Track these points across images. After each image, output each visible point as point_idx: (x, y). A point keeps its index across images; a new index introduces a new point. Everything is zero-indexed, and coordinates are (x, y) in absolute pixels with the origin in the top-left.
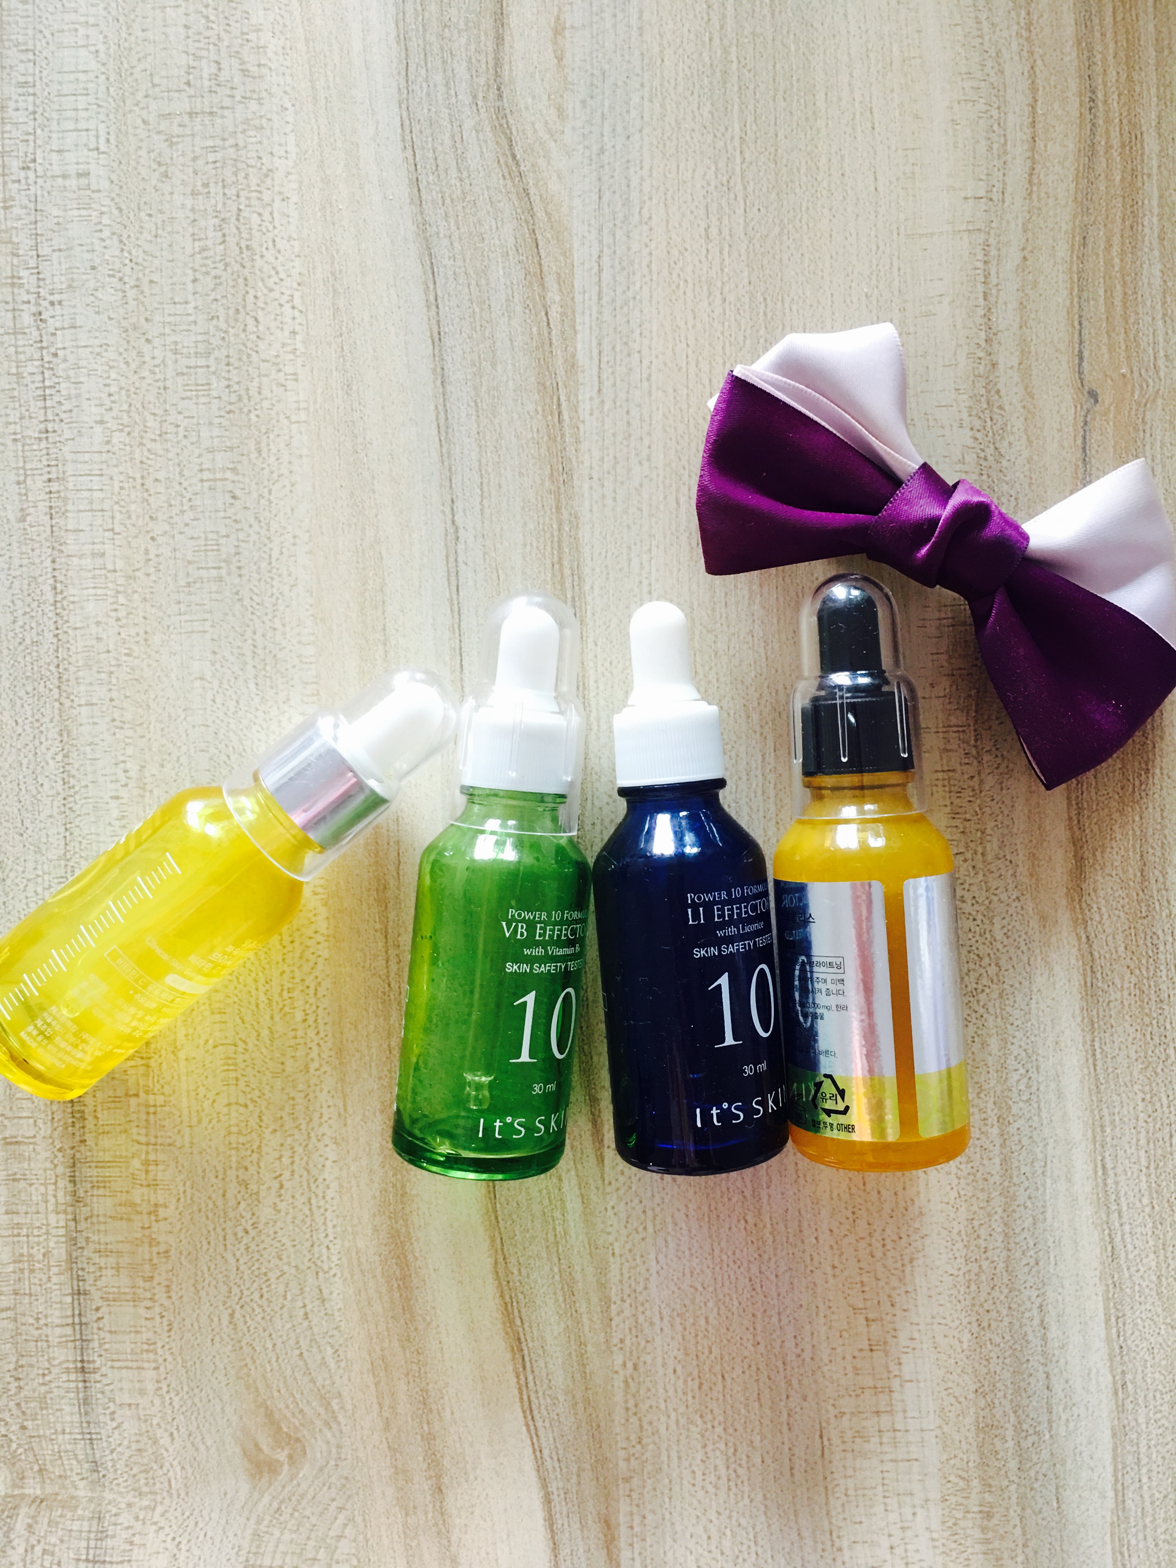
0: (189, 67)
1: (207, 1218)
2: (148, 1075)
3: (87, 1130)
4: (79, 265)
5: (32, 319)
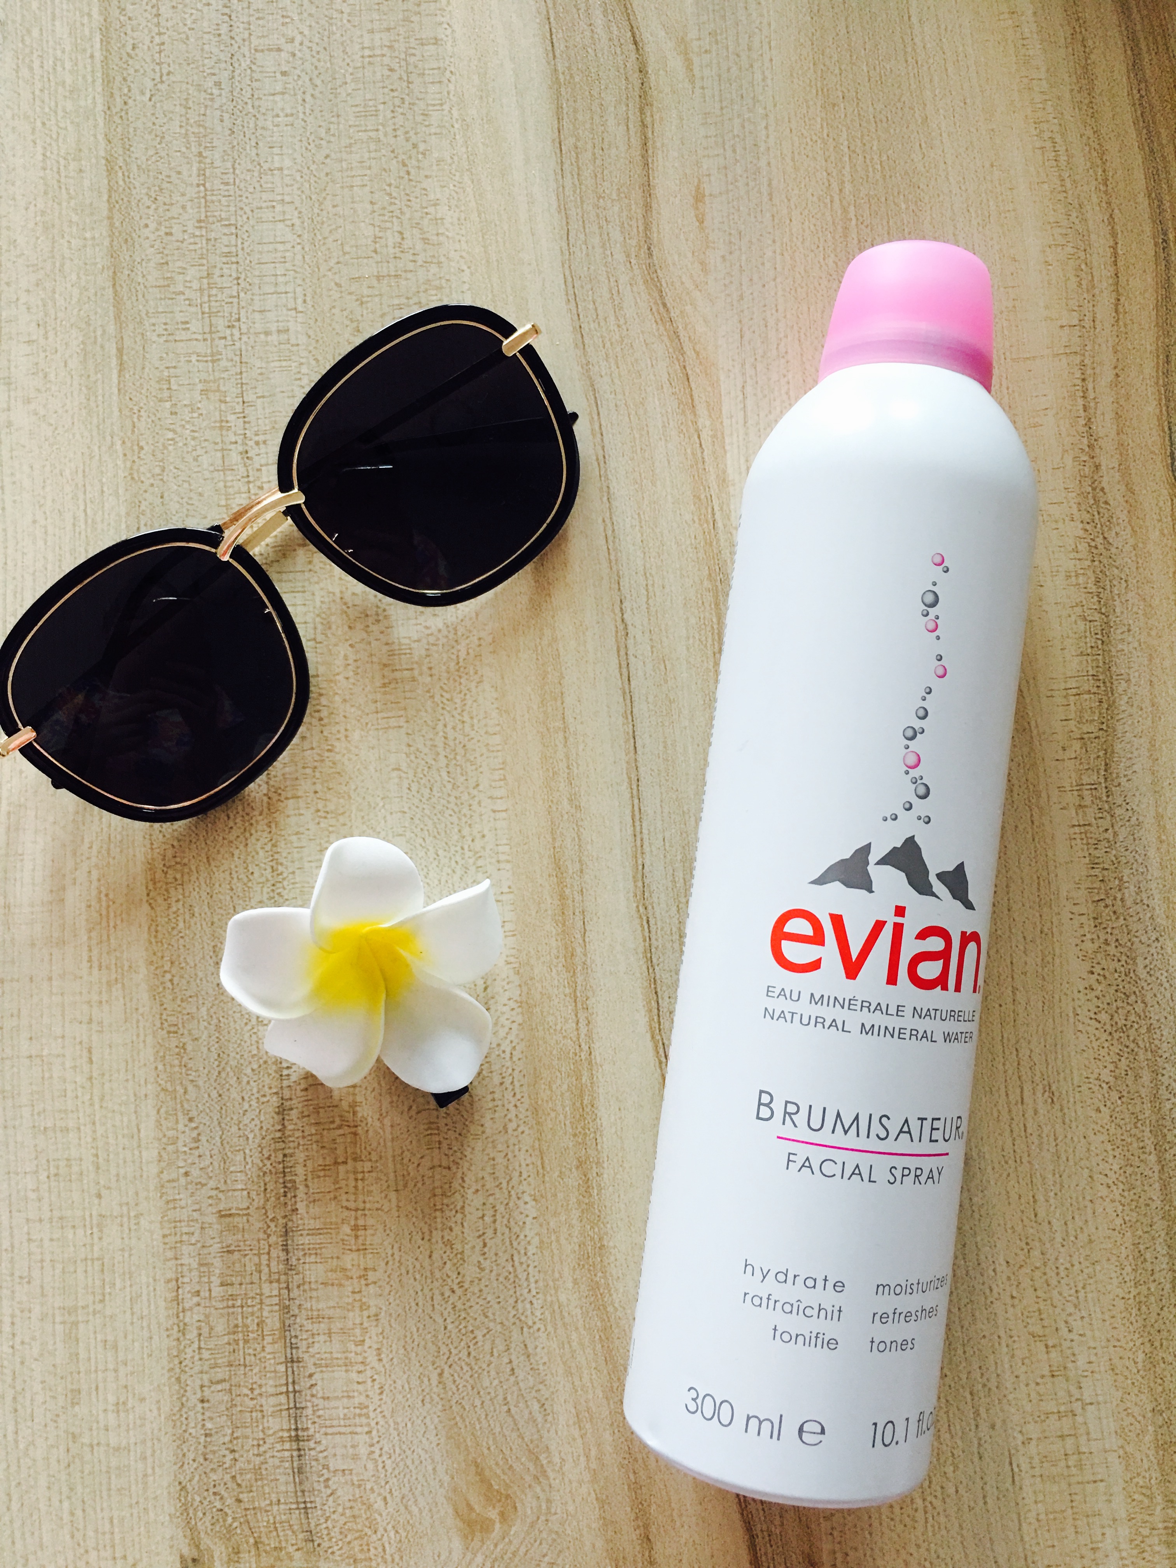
0: (376, 237)
1: (415, 1279)
2: (356, 1143)
3: (298, 1199)
5: (239, 457)
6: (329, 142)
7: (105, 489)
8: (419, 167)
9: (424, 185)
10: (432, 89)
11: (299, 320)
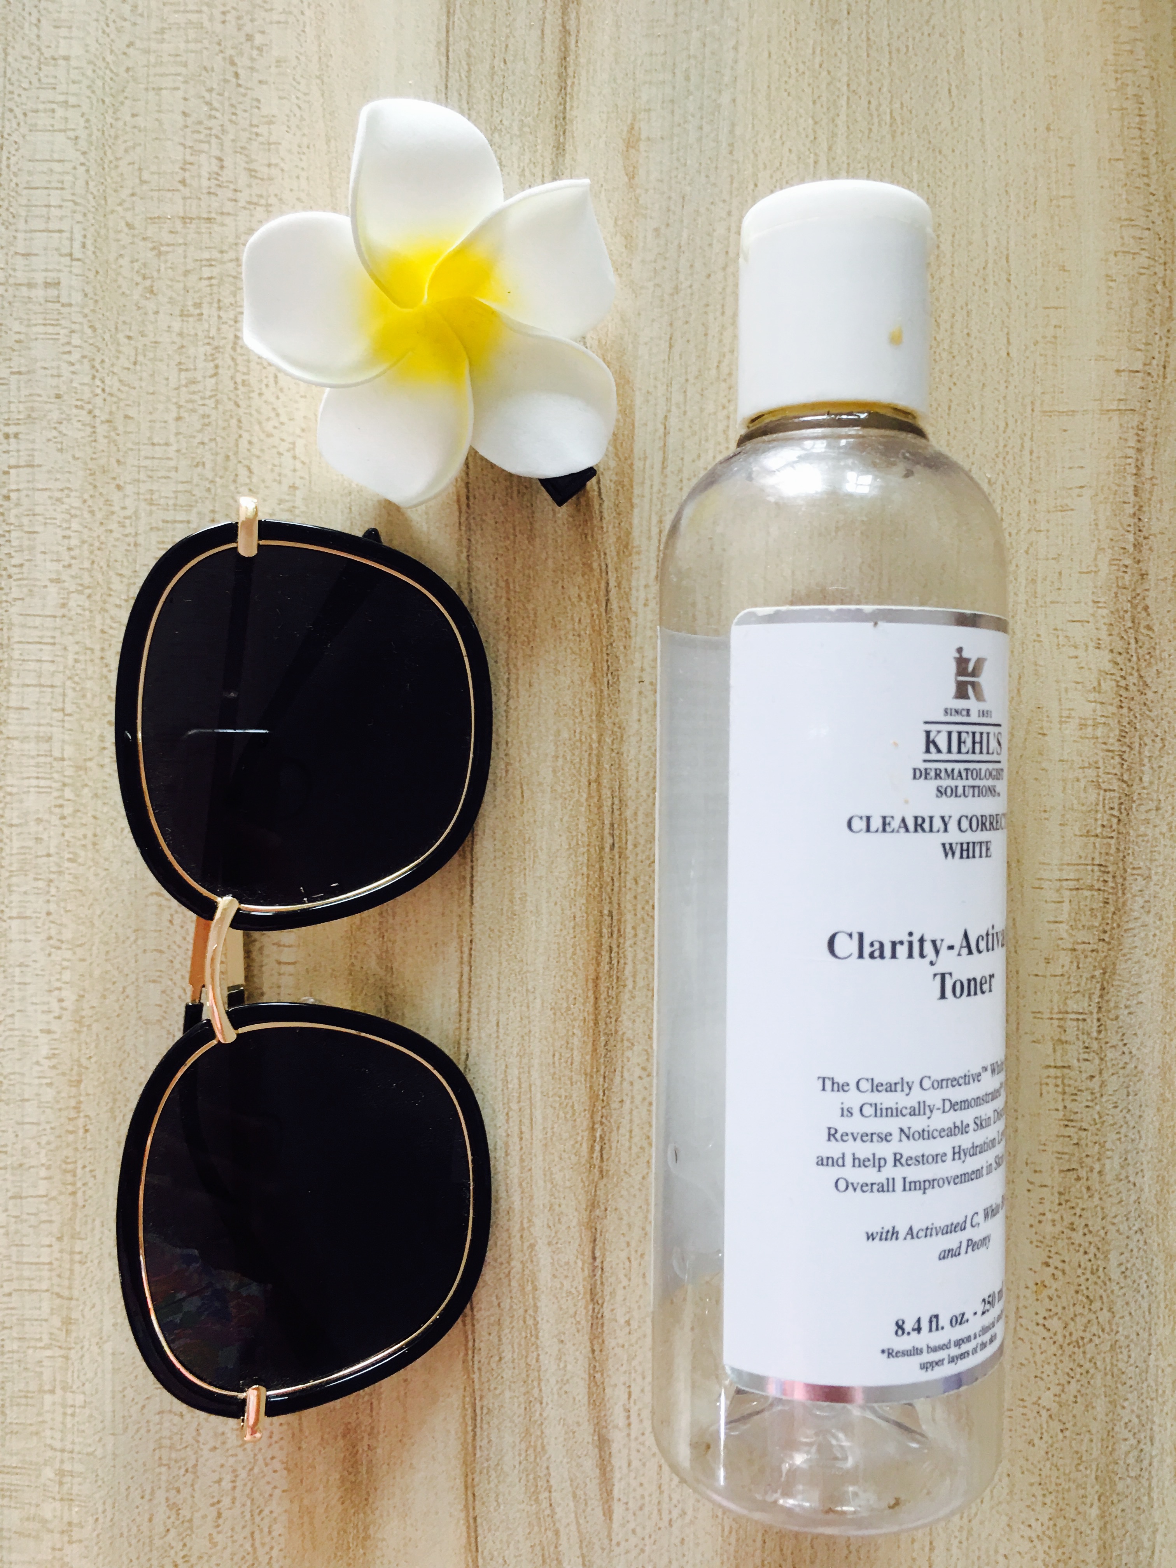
0: (185, 163)
2: (67, 1370)
4: (39, 391)
8: (251, 68)
9: (256, 94)
11: (76, 271)
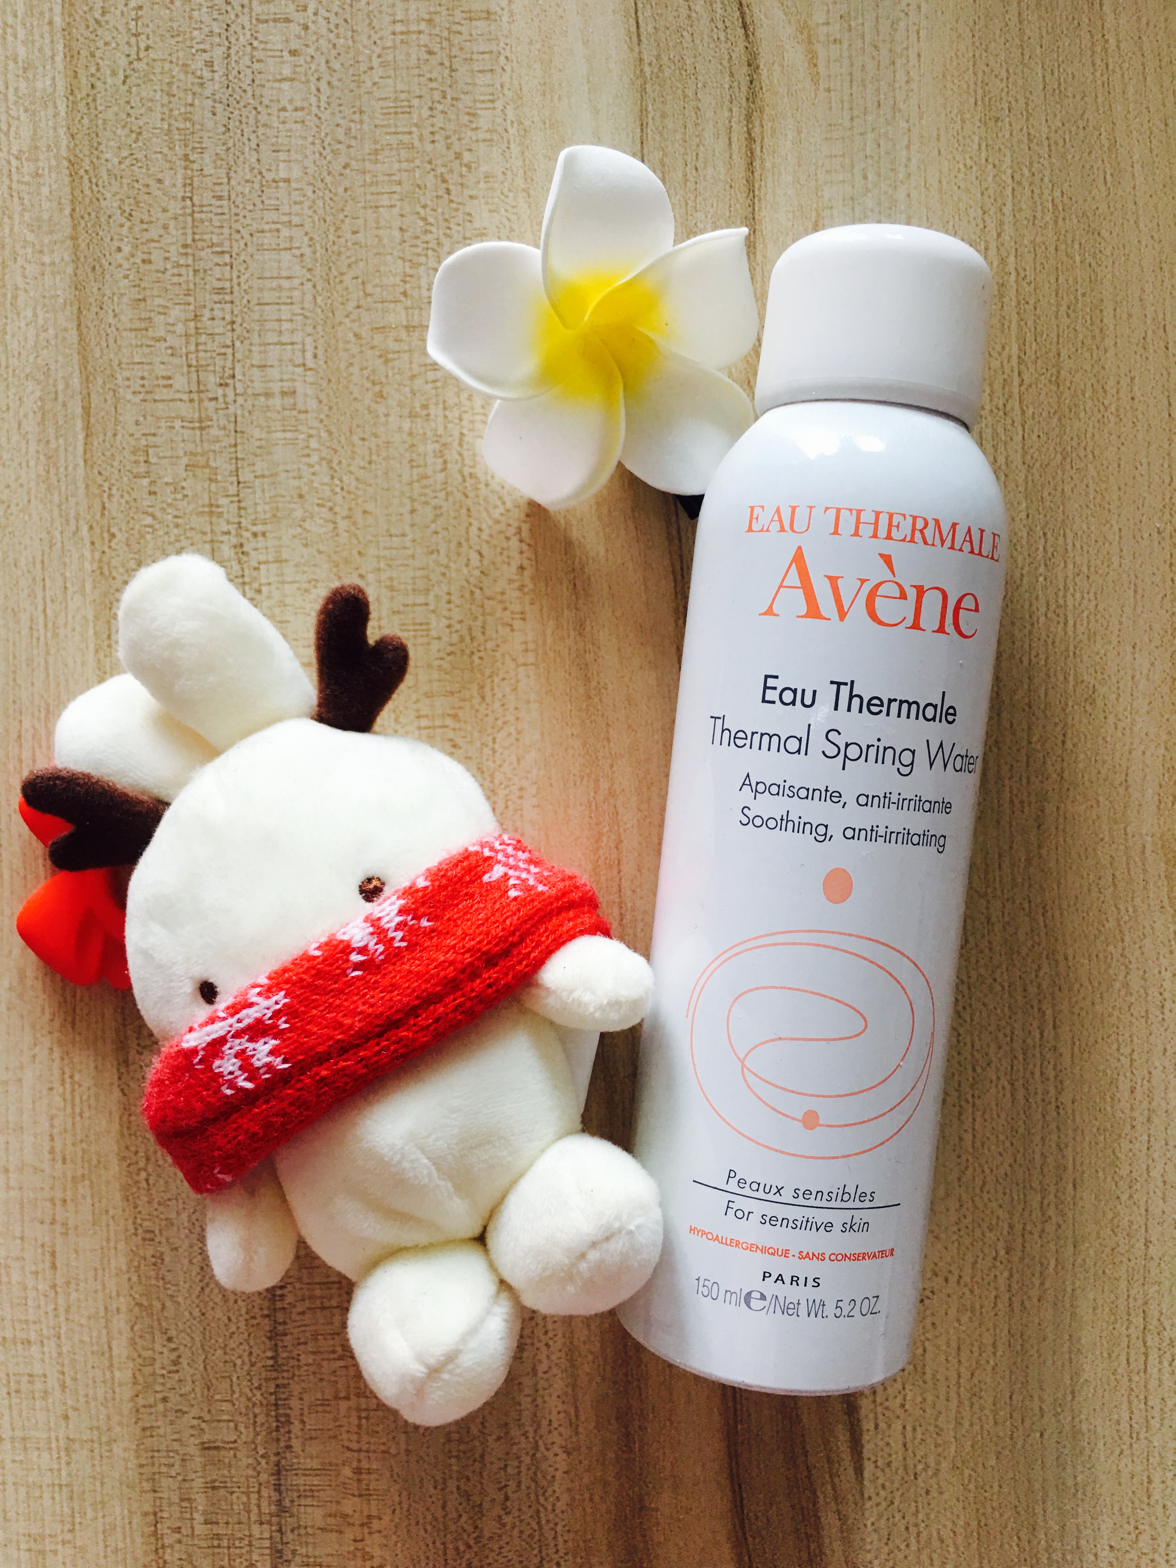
6: (349, 147)
7: (69, 585)
8: (462, 184)
9: (468, 209)
10: (481, 79)
11: (309, 379)
